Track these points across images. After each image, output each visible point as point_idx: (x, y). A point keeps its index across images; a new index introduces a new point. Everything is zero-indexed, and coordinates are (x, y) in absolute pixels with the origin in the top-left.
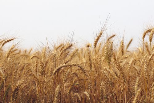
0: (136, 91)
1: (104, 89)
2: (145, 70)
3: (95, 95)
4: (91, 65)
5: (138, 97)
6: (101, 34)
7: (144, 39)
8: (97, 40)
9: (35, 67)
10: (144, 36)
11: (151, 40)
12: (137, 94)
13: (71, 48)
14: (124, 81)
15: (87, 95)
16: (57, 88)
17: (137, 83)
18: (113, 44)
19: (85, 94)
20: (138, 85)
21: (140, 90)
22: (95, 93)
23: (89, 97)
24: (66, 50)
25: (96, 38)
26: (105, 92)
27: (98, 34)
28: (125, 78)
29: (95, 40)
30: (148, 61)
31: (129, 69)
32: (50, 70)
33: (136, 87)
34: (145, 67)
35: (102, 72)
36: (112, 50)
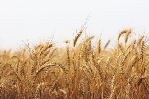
0: (112, 89)
1: (83, 86)
2: (121, 67)
3: (72, 92)
4: (69, 63)
5: (114, 94)
6: (81, 32)
7: (119, 39)
8: (77, 38)
9: (17, 65)
10: (119, 37)
11: (126, 41)
12: (113, 91)
13: (51, 47)
14: (102, 79)
15: (65, 93)
16: (38, 87)
17: (113, 81)
18: (91, 43)
19: (62, 92)
20: (115, 83)
21: (115, 88)
22: (72, 91)
23: (66, 95)
24: (46, 49)
25: (75, 37)
26: (84, 89)
27: (78, 33)
28: (102, 76)
29: (75, 39)
30: (123, 60)
31: (106, 67)
32: (31, 69)
33: (112, 84)
34: (121, 65)
35: (82, 70)
36: (90, 48)
